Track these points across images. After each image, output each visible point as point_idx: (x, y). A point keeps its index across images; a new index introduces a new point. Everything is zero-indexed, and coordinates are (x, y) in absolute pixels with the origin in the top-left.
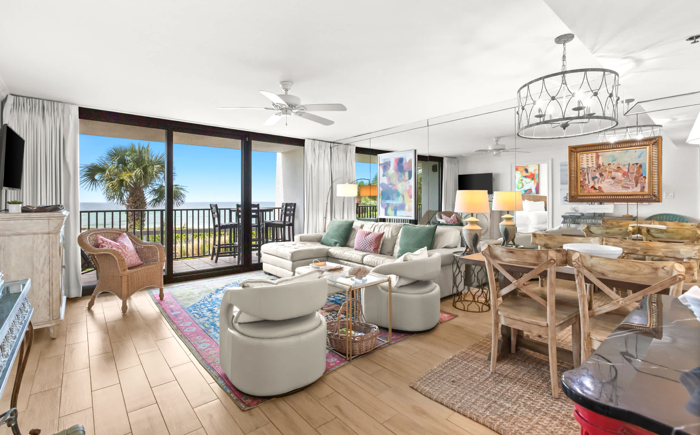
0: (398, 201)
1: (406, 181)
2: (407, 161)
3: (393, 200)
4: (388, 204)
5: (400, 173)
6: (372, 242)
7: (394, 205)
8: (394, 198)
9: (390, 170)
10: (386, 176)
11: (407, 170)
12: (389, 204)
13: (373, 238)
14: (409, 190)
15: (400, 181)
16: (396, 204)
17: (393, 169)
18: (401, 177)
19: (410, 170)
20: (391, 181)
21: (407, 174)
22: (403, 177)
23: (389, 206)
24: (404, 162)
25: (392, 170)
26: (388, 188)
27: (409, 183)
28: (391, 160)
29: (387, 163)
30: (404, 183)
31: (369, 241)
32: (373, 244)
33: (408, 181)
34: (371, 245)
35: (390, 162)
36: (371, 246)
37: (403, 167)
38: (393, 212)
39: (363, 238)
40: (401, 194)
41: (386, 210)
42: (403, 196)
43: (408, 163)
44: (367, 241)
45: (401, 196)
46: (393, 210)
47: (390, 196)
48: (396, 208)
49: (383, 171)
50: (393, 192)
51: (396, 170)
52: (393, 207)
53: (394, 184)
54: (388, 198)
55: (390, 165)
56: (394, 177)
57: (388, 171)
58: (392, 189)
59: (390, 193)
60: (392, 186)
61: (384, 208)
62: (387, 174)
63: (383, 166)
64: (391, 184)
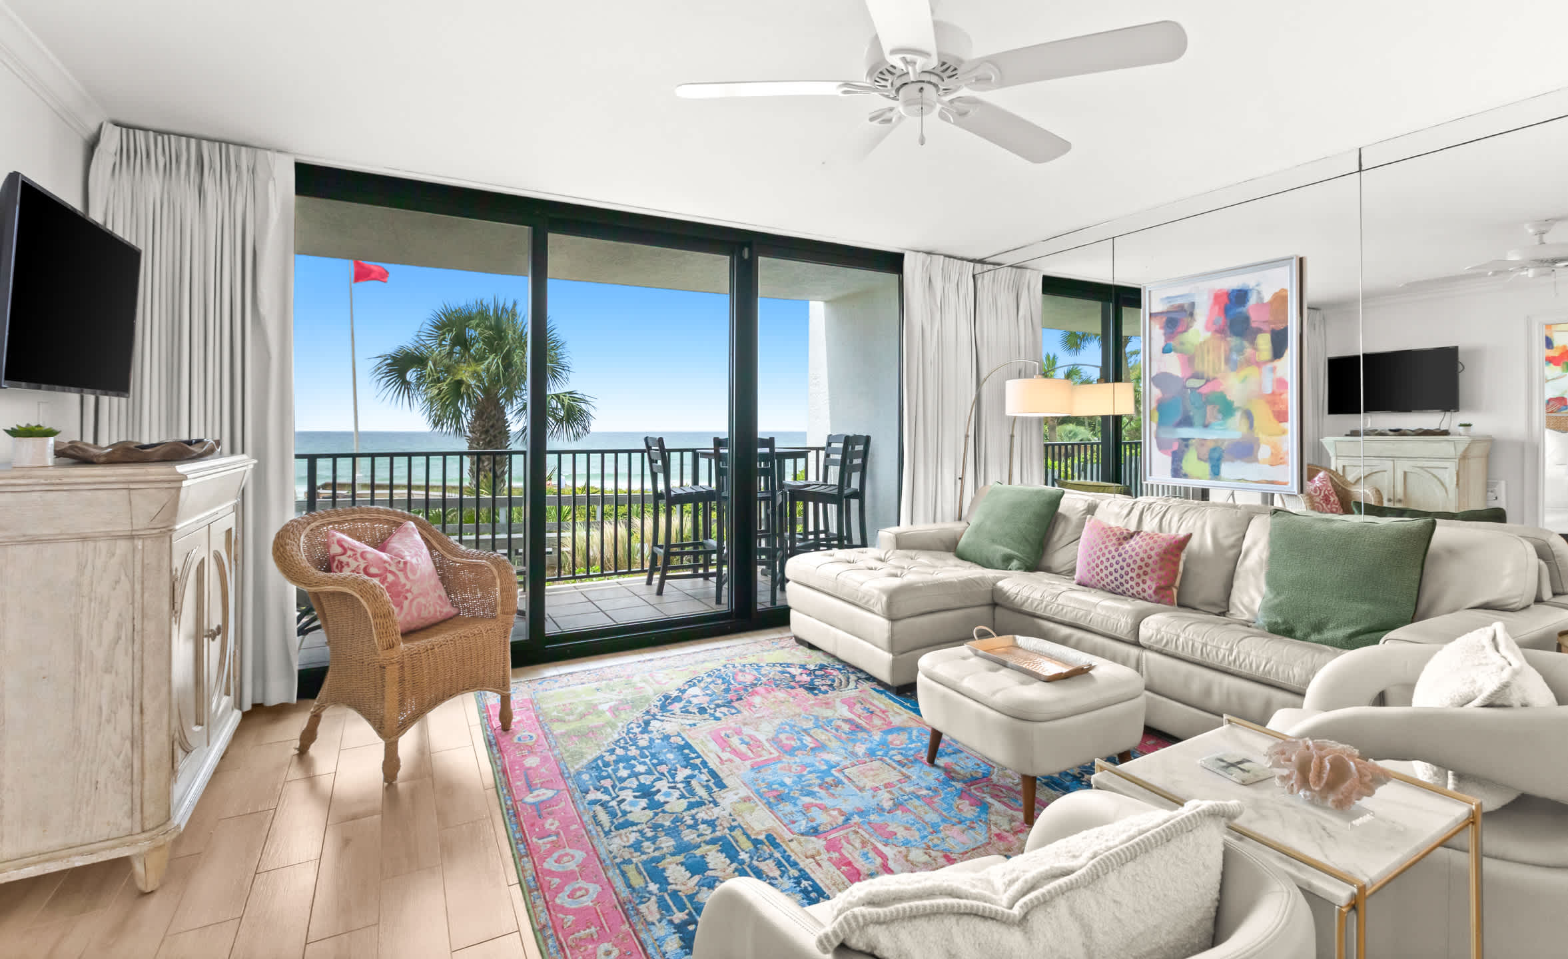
0: (1232, 431)
1: (1259, 364)
2: (1267, 298)
3: (1206, 426)
4: (1186, 440)
5: (1234, 341)
6: (1147, 565)
7: (1212, 445)
8: (1209, 418)
9: (1191, 331)
10: (1176, 351)
11: (1265, 327)
12: (1190, 442)
13: (1153, 553)
14: (1273, 393)
15: (1234, 366)
16: (1216, 441)
17: (1207, 328)
18: (1240, 351)
19: (1281, 326)
20: (1198, 367)
21: (1264, 342)
22: (1249, 351)
23: (1187, 446)
24: (1253, 300)
25: (1198, 332)
26: (1185, 387)
27: (1274, 370)
28: (1197, 300)
29: (1181, 309)
30: (1252, 371)
31: (1135, 562)
32: (1153, 571)
33: (1270, 365)
34: (1145, 573)
35: (1193, 305)
36: (1143, 577)
37: (1246, 319)
38: (1206, 467)
39: (1113, 549)
40: (1239, 408)
41: (1177, 458)
42: (1249, 415)
43: (1270, 303)
44: (1128, 561)
45: (1238, 415)
46: (1205, 461)
47: (1191, 414)
48: (1216, 455)
49: (1165, 334)
50: (1207, 400)
51: (1217, 331)
52: (1205, 451)
53: (1211, 374)
54: (1187, 422)
55: (1191, 314)
56: (1208, 351)
57: (1186, 334)
58: (1200, 390)
59: (1193, 404)
60: (1202, 382)
61: (1170, 453)
62: (1182, 344)
63: (1164, 319)
64: (1196, 376)
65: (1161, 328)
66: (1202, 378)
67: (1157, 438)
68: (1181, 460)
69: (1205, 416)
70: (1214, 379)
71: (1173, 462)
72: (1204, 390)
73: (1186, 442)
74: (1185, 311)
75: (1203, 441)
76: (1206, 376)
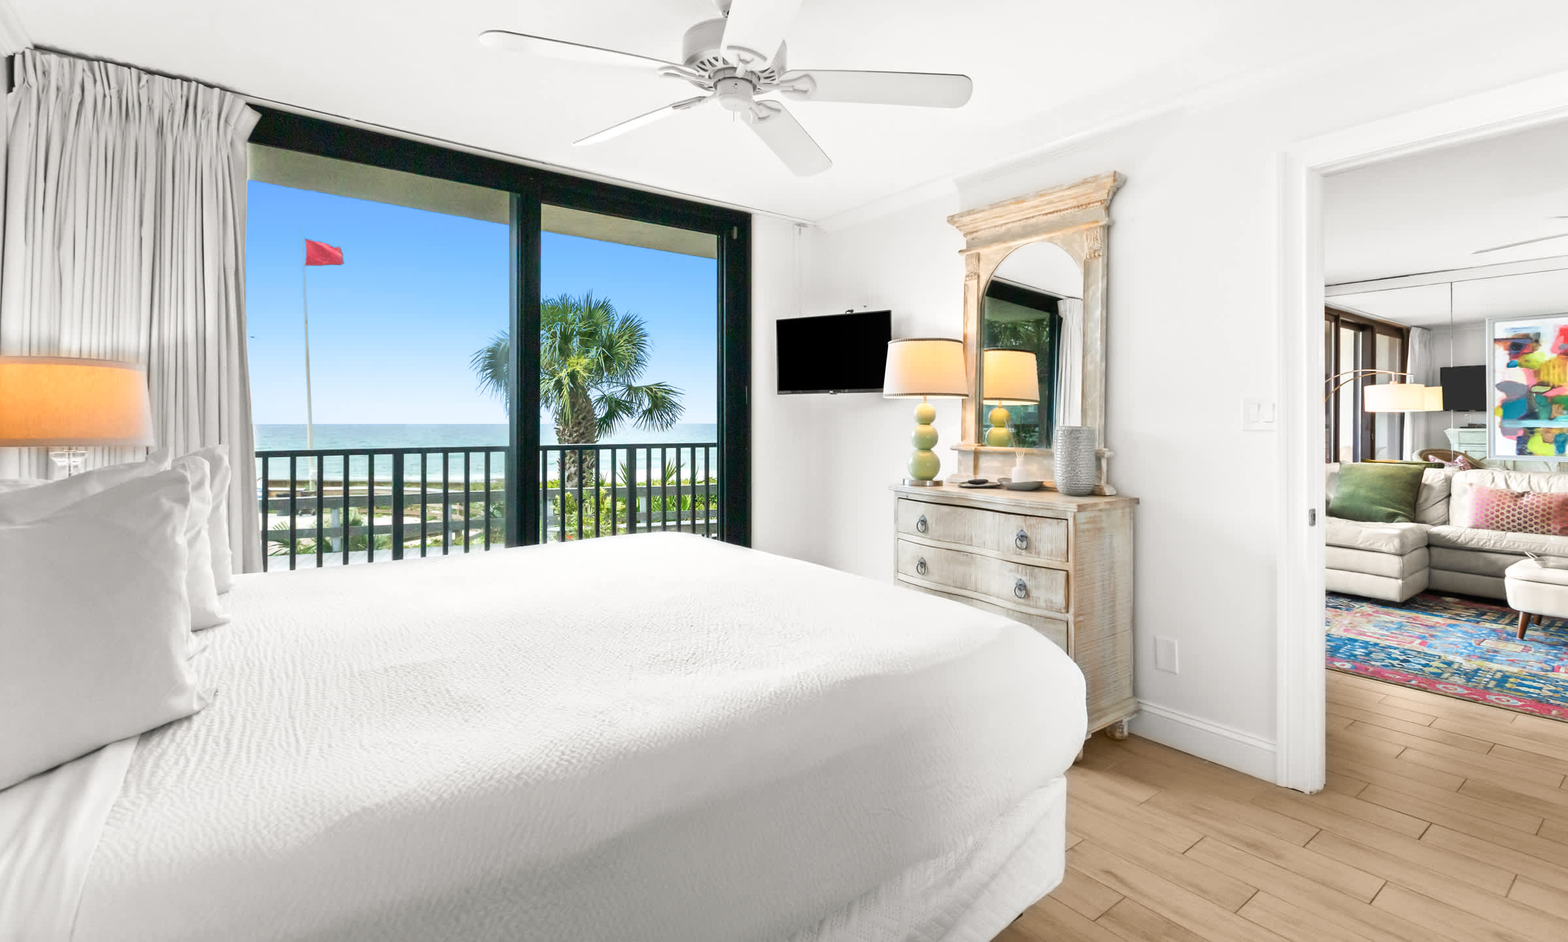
3: (1551, 419)
4: (1532, 428)
6: (1549, 514)
7: (1557, 432)
8: (1554, 413)
9: (1536, 353)
10: (1521, 366)
12: (1535, 430)
13: (1552, 505)
16: (1560, 429)
17: (1553, 351)
20: (1544, 377)
23: (1532, 433)
25: (1544, 354)
26: (1531, 392)
28: (1542, 332)
29: (1527, 337)
32: (1555, 517)
34: (1549, 519)
35: (1538, 335)
38: (1551, 448)
39: (1511, 504)
41: (1522, 441)
46: (1551, 443)
47: (1537, 410)
48: (1561, 439)
49: (1510, 354)
50: (1552, 401)
51: (1561, 354)
52: (1550, 436)
53: (1557, 383)
54: (1532, 415)
55: (1537, 341)
56: (1554, 367)
57: (1531, 355)
58: (1545, 394)
59: (1539, 404)
60: (1548, 388)
61: (1515, 438)
62: (1526, 361)
63: (1509, 343)
64: (1542, 384)
65: (1506, 349)
66: (1548, 385)
67: (1501, 427)
68: (1526, 442)
69: (1551, 412)
70: (1561, 386)
71: (1518, 444)
72: (1552, 394)
73: (1531, 431)
74: (1531, 339)
75: (1548, 430)
76: (1551, 384)
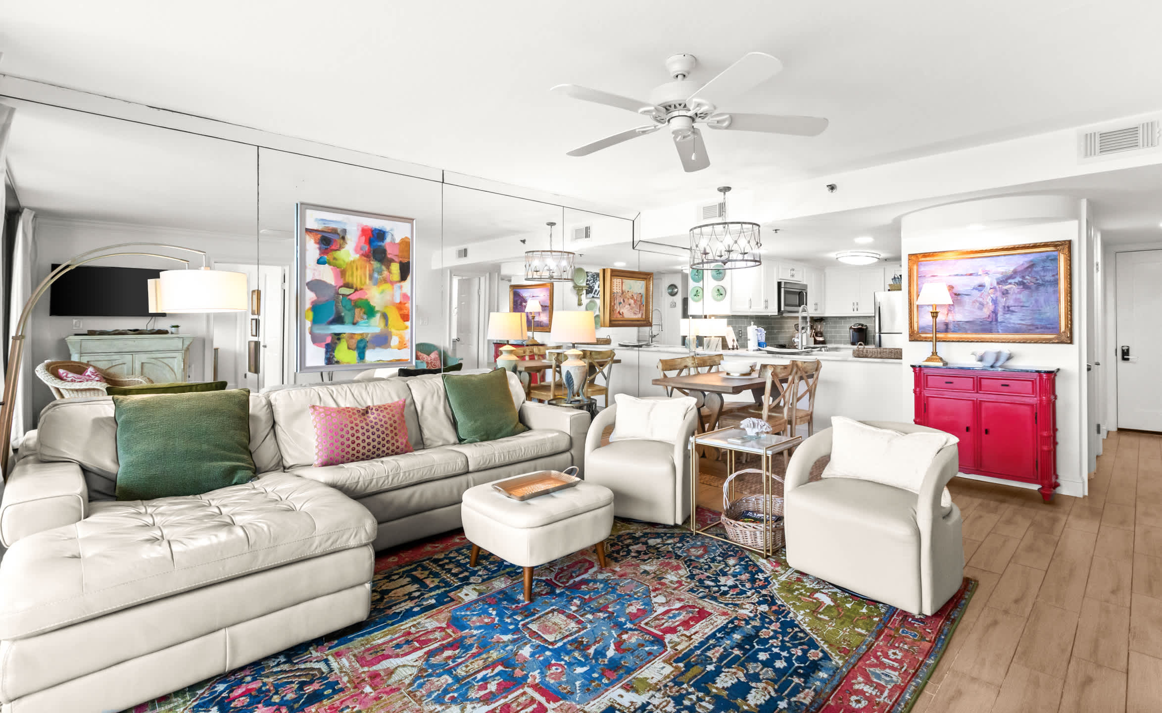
0: (374, 327)
1: (392, 283)
2: (398, 241)
3: (354, 324)
4: (339, 334)
5: (376, 264)
7: (359, 338)
8: (357, 319)
9: (343, 251)
10: (330, 264)
11: (396, 259)
12: (341, 336)
14: (400, 303)
15: (377, 283)
16: (362, 334)
17: (356, 251)
18: (380, 273)
19: (406, 261)
20: (349, 279)
21: (395, 268)
22: (385, 273)
23: (339, 339)
24: (388, 239)
25: (349, 253)
26: (338, 294)
27: (401, 287)
28: (347, 228)
29: (334, 231)
30: (387, 286)
33: (399, 284)
35: (345, 231)
37: (384, 251)
38: (354, 354)
40: (378, 312)
41: (330, 349)
42: (385, 316)
43: (399, 244)
45: (378, 315)
46: (354, 350)
47: (343, 314)
48: (362, 345)
49: (320, 249)
50: (356, 305)
51: (363, 255)
52: (354, 342)
53: (359, 286)
54: (339, 320)
55: (343, 238)
56: (357, 269)
57: (338, 252)
58: (350, 297)
59: (345, 307)
60: (352, 291)
61: (324, 344)
62: (335, 259)
63: (319, 236)
64: (347, 285)
65: (316, 243)
66: (352, 287)
67: (311, 333)
68: (333, 351)
69: (354, 318)
70: (361, 289)
71: (327, 352)
72: (354, 297)
73: (338, 337)
74: (338, 234)
75: (352, 336)
76: (355, 287)
